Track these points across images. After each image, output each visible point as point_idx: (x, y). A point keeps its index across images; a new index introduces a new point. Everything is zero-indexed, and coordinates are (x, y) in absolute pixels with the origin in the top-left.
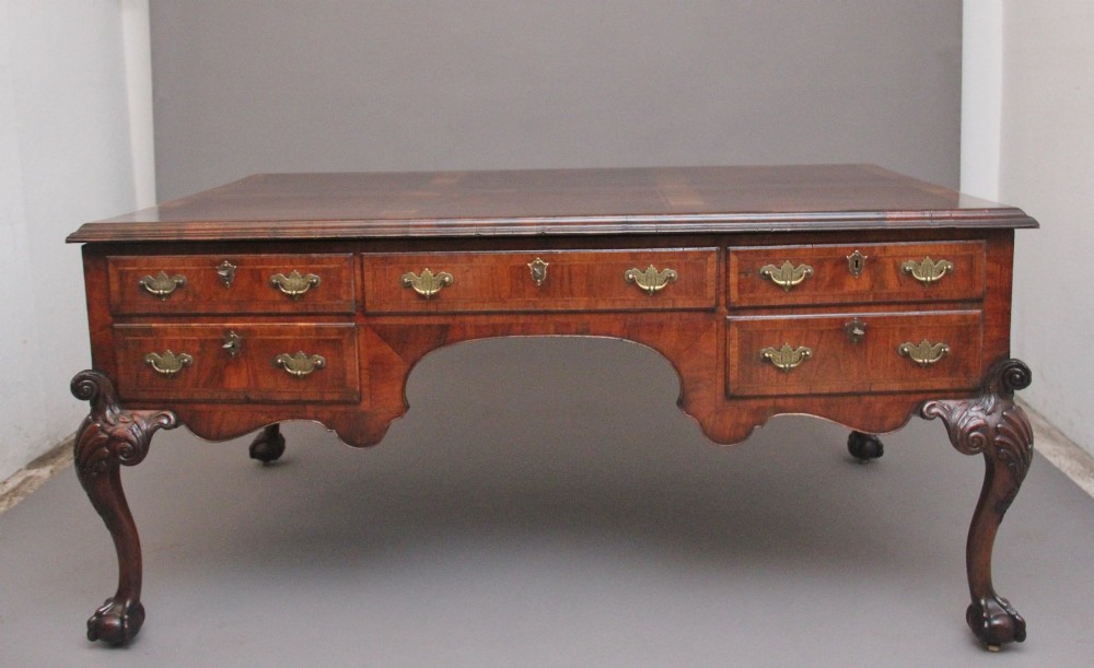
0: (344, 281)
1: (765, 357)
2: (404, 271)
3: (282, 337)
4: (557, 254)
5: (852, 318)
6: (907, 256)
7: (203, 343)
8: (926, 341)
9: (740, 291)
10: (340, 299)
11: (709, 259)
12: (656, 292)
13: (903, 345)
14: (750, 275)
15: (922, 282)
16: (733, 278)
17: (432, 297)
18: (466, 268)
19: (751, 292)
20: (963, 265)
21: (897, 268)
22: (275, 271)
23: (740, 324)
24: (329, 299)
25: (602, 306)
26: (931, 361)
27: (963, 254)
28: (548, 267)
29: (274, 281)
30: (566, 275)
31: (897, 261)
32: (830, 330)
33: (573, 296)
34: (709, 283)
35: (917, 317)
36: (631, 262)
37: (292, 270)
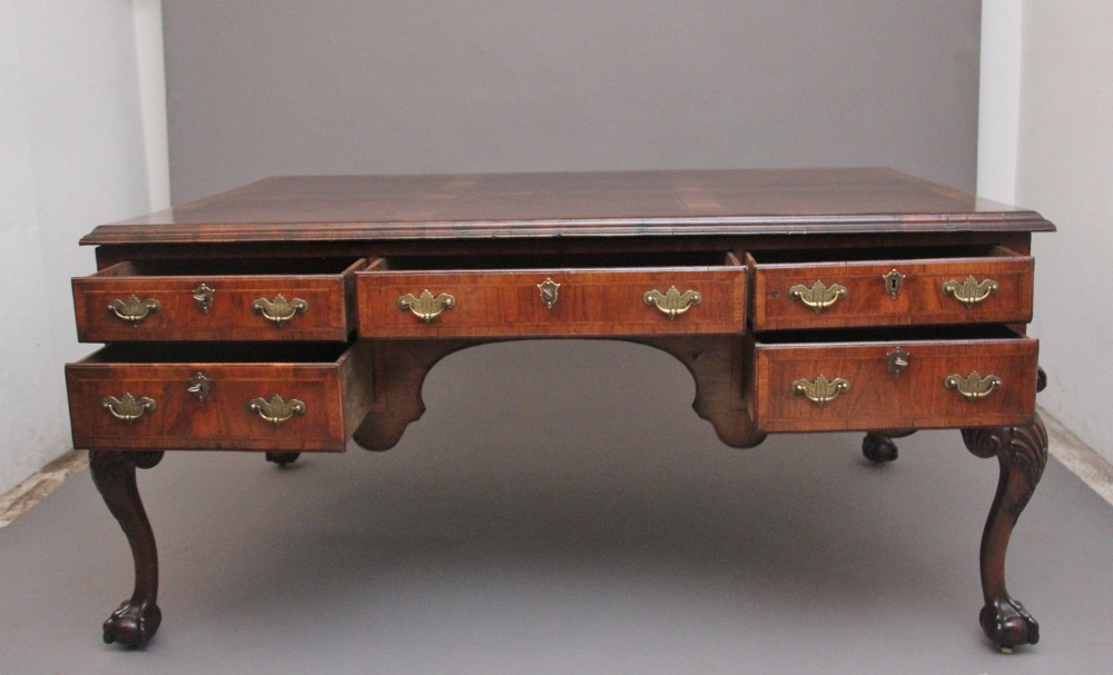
0: (334, 307)
1: (797, 390)
2: (401, 292)
3: (256, 379)
4: (568, 274)
5: (894, 347)
6: (949, 276)
7: (167, 385)
8: (974, 373)
9: (768, 314)
10: (328, 325)
11: (736, 280)
12: (678, 316)
13: (950, 377)
14: (778, 296)
15: (964, 303)
16: (760, 300)
17: (433, 320)
18: (469, 290)
19: (780, 314)
20: (1009, 286)
21: (937, 287)
22: (258, 295)
23: (769, 353)
24: (316, 326)
25: (618, 331)
26: (980, 394)
27: (1010, 272)
28: (560, 288)
29: (257, 306)
30: (579, 297)
31: (938, 280)
32: (869, 360)
33: (586, 319)
34: (735, 306)
35: (966, 345)
36: (650, 282)
37: (276, 294)
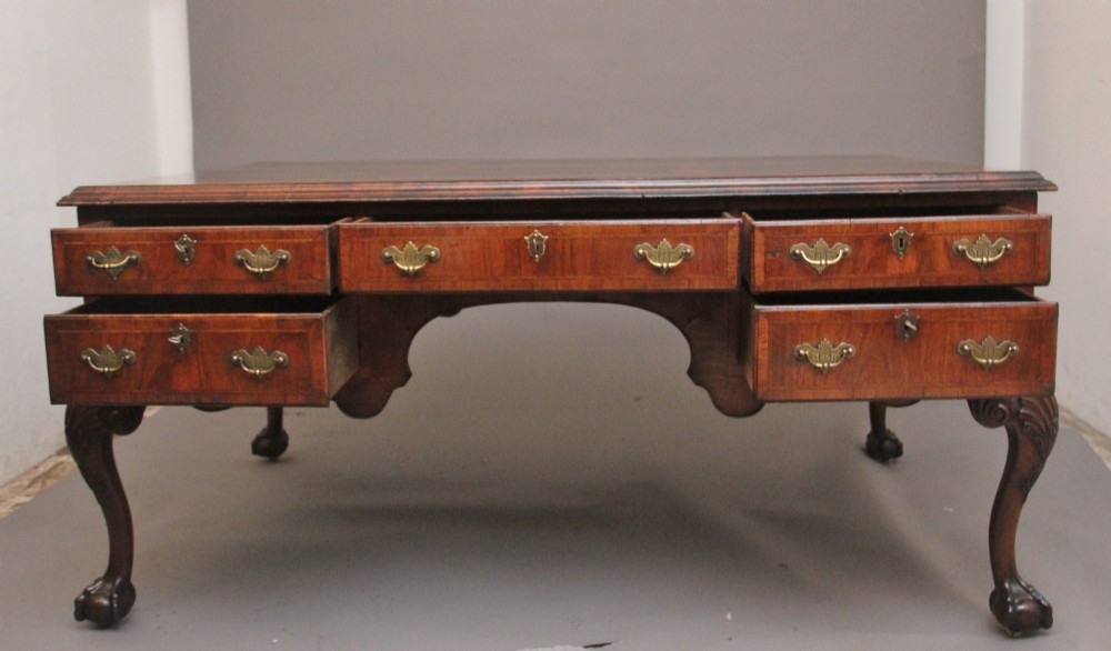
0: (318, 258)
1: (800, 355)
2: (384, 244)
3: (239, 331)
4: (557, 227)
5: (902, 310)
6: (959, 234)
7: (148, 337)
8: (990, 339)
9: (767, 273)
10: (312, 278)
11: (730, 233)
12: (670, 270)
13: (962, 342)
14: (778, 255)
15: (976, 264)
16: (758, 259)
17: (417, 274)
18: (454, 243)
19: (780, 274)
20: (1025, 245)
21: (948, 246)
22: (240, 247)
23: (769, 315)
24: (300, 278)
25: (608, 286)
26: (996, 361)
27: (1024, 231)
28: (548, 241)
29: (239, 257)
30: (568, 250)
31: (948, 238)
32: (876, 324)
33: (575, 273)
34: (730, 261)
35: (980, 308)
36: (641, 235)
37: (259, 245)
